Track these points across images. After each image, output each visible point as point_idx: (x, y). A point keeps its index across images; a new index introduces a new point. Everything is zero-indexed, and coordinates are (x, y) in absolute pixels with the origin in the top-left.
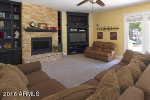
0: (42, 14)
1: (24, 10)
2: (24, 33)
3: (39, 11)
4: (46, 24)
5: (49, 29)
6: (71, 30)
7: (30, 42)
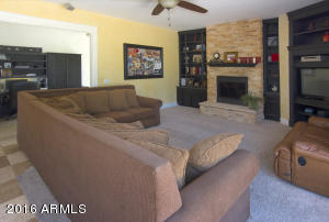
0: (230, 36)
1: (209, 36)
2: (208, 68)
3: (226, 33)
4: (236, 53)
5: (239, 61)
6: (303, 59)
7: (215, 82)
